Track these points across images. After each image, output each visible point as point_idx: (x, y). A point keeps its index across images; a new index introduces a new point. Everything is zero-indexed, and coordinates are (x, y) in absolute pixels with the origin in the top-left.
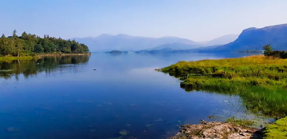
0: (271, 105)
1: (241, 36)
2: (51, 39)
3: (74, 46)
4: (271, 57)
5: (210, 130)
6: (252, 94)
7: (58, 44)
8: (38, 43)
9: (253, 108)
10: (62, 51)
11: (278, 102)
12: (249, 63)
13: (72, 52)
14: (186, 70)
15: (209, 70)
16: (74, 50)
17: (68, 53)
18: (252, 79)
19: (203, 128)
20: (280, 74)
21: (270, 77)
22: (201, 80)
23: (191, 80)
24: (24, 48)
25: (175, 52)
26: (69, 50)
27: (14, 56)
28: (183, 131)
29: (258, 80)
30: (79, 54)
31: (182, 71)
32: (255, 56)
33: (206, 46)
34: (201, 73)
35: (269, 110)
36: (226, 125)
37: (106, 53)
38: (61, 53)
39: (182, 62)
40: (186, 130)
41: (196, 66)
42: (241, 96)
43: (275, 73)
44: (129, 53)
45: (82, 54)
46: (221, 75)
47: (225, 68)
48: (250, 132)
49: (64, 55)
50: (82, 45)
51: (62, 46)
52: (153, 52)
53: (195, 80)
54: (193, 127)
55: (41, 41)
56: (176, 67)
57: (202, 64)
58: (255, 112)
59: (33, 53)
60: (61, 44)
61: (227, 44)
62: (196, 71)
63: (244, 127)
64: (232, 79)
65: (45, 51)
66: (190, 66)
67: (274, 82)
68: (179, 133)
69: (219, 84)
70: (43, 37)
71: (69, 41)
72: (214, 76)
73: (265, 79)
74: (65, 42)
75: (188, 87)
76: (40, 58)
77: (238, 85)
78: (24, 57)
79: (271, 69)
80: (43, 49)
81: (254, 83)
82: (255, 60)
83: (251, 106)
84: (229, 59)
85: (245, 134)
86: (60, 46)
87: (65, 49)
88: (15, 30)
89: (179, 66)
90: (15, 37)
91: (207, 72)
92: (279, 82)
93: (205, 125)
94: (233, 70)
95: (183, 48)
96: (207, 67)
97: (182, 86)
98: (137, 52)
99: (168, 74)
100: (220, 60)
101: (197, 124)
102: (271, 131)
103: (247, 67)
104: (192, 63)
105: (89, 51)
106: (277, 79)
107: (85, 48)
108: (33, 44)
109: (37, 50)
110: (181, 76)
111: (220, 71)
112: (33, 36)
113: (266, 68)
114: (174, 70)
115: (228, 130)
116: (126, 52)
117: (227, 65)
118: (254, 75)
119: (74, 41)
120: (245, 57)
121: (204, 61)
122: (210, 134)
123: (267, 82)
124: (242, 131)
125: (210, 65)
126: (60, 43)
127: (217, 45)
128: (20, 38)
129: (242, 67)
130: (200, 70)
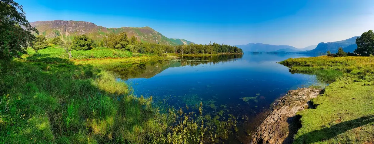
0: (328, 78)
1: (318, 46)
2: (226, 46)
3: (235, 49)
4: (330, 56)
5: (301, 92)
6: (321, 74)
8: (220, 48)
9: (321, 80)
11: (331, 76)
12: (321, 59)
14: (292, 63)
15: (303, 62)
16: (236, 51)
17: (233, 53)
18: (321, 66)
19: (298, 91)
20: (333, 64)
21: (329, 66)
22: (299, 68)
23: (294, 68)
24: (214, 50)
26: (234, 52)
27: (209, 54)
28: (289, 93)
29: (324, 67)
30: (238, 54)
31: (290, 64)
32: (324, 56)
33: (302, 51)
34: (299, 64)
35: (327, 80)
36: (309, 89)
37: (252, 53)
38: (229, 53)
39: (290, 59)
40: (290, 93)
41: (297, 60)
42: (316, 75)
43: (331, 64)
44: (263, 53)
46: (308, 65)
47: (310, 62)
48: (319, 91)
49: (231, 54)
50: (240, 49)
52: (275, 53)
53: (296, 68)
54: (294, 91)
55: (221, 47)
56: (287, 61)
57: (300, 60)
58: (322, 82)
59: (217, 53)
60: (230, 48)
62: (297, 63)
63: (316, 89)
64: (313, 67)
65: (223, 52)
66: (294, 60)
67: (330, 68)
68: (286, 95)
69: (307, 70)
70: (222, 45)
71: (234, 47)
72: (305, 66)
73: (327, 67)
74: (231, 47)
75: (292, 72)
76: (220, 55)
77: (315, 70)
78: (214, 54)
79: (329, 62)
80: (222, 51)
81: (322, 69)
82: (323, 58)
83: (321, 79)
84: (312, 57)
85: (317, 92)
87: (232, 51)
88: (210, 42)
89: (289, 61)
90: (210, 45)
91: (302, 64)
92: (332, 68)
93: (300, 90)
94: (314, 62)
95: (291, 51)
96: (302, 61)
97: (290, 71)
98: (267, 53)
99: (283, 65)
100: (309, 58)
101: (296, 89)
102: (327, 89)
103: (320, 61)
104: (295, 59)
105: (243, 52)
106: (331, 66)
107: (241, 50)
108: (217, 48)
109: (219, 51)
110: (290, 66)
111: (308, 63)
112: (217, 45)
113: (328, 61)
114: (286, 63)
115: (310, 91)
116: (261, 53)
117: (311, 60)
118: (322, 65)
119: (236, 47)
120: (319, 56)
121: (301, 58)
122: (301, 94)
123: (328, 68)
124: (316, 91)
125: (304, 60)
128: (212, 45)
129: (318, 61)
130: (299, 63)
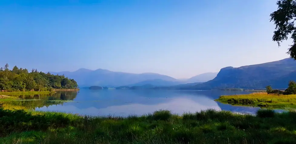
3: (64, 82)
7: (49, 79)
10: (53, 87)
13: (61, 87)
16: (64, 85)
17: (58, 88)
25: (157, 88)
26: (60, 85)
30: (69, 90)
33: (186, 83)
44: (109, 89)
45: (71, 90)
49: (54, 90)
50: (72, 80)
51: (53, 82)
52: (134, 88)
61: (206, 82)
74: (55, 77)
86: (50, 81)
87: (56, 84)
88: (7, 64)
98: (118, 88)
105: (78, 87)
107: (74, 83)
116: (106, 88)
126: (50, 78)
127: (198, 83)
